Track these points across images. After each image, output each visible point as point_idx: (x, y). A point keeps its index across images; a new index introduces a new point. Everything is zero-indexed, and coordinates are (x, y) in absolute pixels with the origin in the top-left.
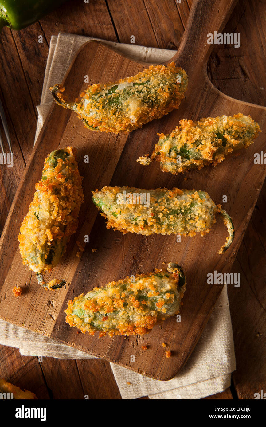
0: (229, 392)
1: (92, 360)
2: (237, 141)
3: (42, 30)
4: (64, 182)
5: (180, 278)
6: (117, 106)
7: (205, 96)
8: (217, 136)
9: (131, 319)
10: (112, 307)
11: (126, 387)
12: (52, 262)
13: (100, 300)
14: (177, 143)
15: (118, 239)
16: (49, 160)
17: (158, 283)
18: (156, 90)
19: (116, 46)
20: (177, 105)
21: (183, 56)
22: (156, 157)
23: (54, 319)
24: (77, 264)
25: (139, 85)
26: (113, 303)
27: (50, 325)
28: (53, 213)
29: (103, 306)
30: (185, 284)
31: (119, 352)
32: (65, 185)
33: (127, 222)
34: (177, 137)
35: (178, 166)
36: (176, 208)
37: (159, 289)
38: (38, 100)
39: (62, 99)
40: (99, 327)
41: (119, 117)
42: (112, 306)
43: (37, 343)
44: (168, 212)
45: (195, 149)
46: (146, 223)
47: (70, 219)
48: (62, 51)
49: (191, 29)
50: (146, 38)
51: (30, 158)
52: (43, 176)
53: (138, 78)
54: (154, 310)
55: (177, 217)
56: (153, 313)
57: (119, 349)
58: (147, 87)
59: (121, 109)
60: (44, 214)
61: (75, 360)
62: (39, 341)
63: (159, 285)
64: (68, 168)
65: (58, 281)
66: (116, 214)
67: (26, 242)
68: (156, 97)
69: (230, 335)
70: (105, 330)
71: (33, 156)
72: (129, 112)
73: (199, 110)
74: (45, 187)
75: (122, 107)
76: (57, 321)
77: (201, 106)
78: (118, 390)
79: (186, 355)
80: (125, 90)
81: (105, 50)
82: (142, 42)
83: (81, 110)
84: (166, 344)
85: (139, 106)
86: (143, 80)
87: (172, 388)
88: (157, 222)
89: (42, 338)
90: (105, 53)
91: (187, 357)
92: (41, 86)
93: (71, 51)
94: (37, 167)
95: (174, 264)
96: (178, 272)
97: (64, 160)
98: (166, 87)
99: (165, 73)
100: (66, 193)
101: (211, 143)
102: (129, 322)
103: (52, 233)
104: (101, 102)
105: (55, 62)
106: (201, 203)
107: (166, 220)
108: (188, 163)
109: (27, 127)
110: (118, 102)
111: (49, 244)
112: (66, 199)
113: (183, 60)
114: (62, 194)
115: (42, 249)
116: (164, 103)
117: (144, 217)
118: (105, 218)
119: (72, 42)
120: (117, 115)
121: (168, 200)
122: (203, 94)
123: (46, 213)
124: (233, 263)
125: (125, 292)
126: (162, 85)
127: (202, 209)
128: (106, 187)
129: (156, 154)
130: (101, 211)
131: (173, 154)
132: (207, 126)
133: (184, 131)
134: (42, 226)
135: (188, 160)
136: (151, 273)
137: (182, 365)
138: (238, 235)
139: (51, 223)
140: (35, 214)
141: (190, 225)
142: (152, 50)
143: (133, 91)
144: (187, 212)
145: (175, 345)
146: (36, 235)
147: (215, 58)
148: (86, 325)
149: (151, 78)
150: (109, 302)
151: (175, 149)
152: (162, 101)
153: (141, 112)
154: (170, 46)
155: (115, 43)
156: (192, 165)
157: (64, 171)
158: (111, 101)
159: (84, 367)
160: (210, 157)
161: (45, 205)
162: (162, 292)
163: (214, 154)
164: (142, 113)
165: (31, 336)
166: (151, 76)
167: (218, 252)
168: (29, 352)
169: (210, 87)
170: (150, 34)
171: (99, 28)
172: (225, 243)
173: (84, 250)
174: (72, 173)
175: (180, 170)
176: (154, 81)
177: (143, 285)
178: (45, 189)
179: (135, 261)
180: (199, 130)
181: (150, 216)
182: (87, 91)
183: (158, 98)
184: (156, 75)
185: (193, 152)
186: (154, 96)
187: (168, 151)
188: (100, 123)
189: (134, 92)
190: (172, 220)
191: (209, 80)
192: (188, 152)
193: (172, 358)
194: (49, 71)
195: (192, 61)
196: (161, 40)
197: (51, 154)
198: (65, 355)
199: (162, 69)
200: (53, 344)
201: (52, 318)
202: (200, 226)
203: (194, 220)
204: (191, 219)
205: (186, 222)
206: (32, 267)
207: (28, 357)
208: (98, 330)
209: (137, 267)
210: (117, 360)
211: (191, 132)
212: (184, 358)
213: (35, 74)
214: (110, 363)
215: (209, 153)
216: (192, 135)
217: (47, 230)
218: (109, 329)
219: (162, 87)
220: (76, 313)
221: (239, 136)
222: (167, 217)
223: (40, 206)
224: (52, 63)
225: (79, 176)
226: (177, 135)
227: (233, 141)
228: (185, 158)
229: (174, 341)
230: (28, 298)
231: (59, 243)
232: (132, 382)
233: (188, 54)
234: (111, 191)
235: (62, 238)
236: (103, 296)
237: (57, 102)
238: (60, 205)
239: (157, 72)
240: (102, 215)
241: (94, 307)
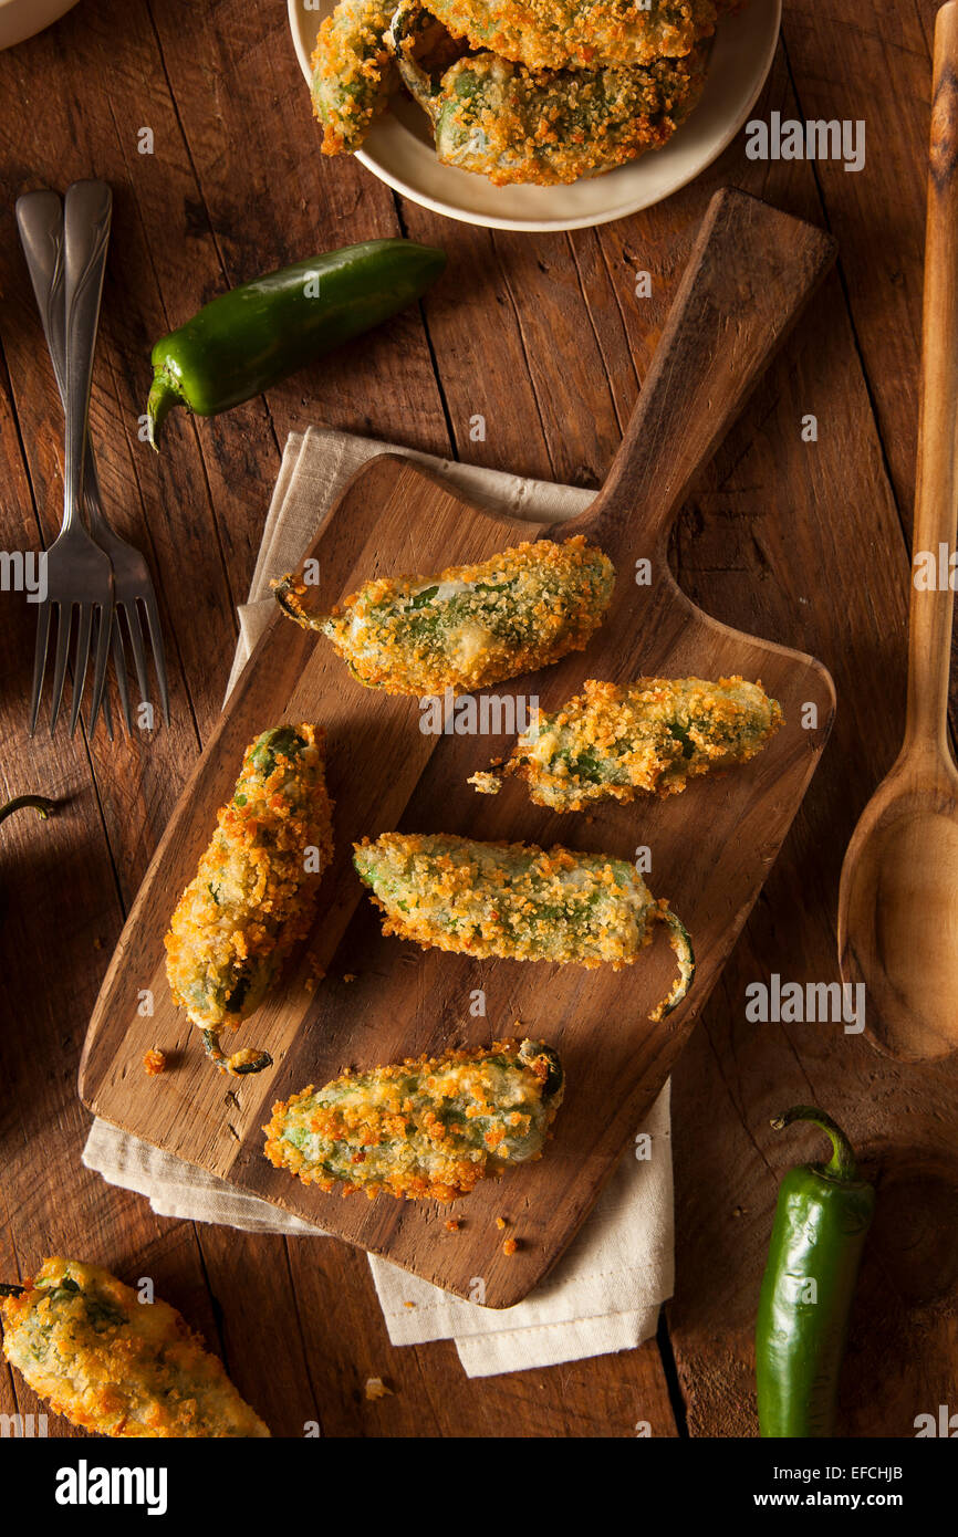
0: (654, 1345)
1: (325, 1238)
2: (718, 749)
3: (268, 413)
4: (287, 817)
5: (549, 1073)
6: (431, 641)
7: (656, 616)
8: (670, 732)
9: (423, 1166)
10: (378, 1133)
11: (402, 1314)
12: (243, 1008)
13: (350, 1113)
14: (571, 743)
15: (411, 954)
16: (255, 753)
17: (494, 1084)
18: (531, 608)
19: (447, 471)
20: (580, 644)
21: (609, 511)
22: (518, 769)
23: (237, 1137)
24: (305, 1007)
25: (491, 589)
26: (380, 1123)
27: (228, 1151)
28: (254, 892)
29: (356, 1128)
30: (562, 1090)
31: (389, 1231)
32: (288, 825)
33: (433, 927)
34: (572, 725)
35: (571, 796)
36: (555, 905)
37: (496, 1098)
38: (244, 589)
39: (299, 608)
40: (343, 1174)
41: (435, 666)
42: (378, 1129)
43: (193, 1189)
44: (534, 911)
45: (613, 759)
46: (478, 931)
47: (294, 907)
48: (312, 474)
49: (636, 445)
50: (524, 453)
51: (212, 735)
52: (238, 794)
53: (488, 573)
54: (478, 1147)
55: (555, 927)
56: (476, 1155)
57: (391, 1225)
58: (509, 597)
59: (440, 649)
60: (232, 891)
61: (284, 1236)
62: (198, 1185)
63: (496, 1090)
64: (301, 781)
65: (254, 1055)
66: (406, 905)
67: (182, 954)
68: (530, 625)
69: (667, 1210)
70: (357, 1182)
71: (219, 734)
72: (459, 658)
73: (638, 651)
74: (238, 826)
75: (443, 643)
76: (246, 1141)
77: (643, 639)
78: (382, 1316)
79: (552, 1252)
80: (454, 601)
81: (418, 482)
82: (514, 462)
83: (342, 638)
84: (506, 1220)
85: (486, 645)
86: (502, 579)
87: (513, 1326)
88: (504, 934)
89: (207, 1179)
90: (418, 490)
91: (554, 1257)
92: (254, 553)
93: (335, 475)
94: (227, 761)
95: (535, 1046)
96: (547, 1060)
97: (291, 759)
98: (555, 601)
99: (557, 566)
100: (289, 843)
101: (656, 749)
102: (415, 1168)
103: (248, 940)
104: (392, 628)
105: (293, 500)
106: (617, 897)
107: (528, 931)
108: (594, 791)
109: (212, 653)
110: (434, 630)
111: (237, 965)
112: (288, 858)
113: (609, 521)
114: (280, 847)
115: (219, 976)
116: (548, 640)
117: (474, 918)
118: (381, 910)
119: (339, 453)
120: (429, 662)
121: (536, 880)
122: (651, 610)
123: (236, 889)
124: (688, 1035)
125: (413, 1097)
126: (546, 595)
127: (617, 911)
128: (389, 834)
129: (518, 761)
130: (370, 892)
131: (560, 768)
132: (650, 703)
133: (592, 712)
134: (225, 921)
135: (595, 786)
136: (482, 1053)
137: (541, 1277)
138: (707, 967)
139: (246, 914)
140: (210, 887)
141: (587, 945)
142: (535, 485)
143: (473, 605)
144: (581, 915)
145: (529, 1224)
146: (208, 942)
147: (691, 514)
148: (314, 1166)
149: (522, 576)
150: (371, 1119)
151: (564, 755)
152: (542, 634)
153: (488, 660)
154: (581, 477)
155: (444, 461)
156: (605, 795)
157: (288, 787)
158: (416, 627)
159: (303, 1252)
160: (649, 784)
161: (235, 870)
162: (502, 1108)
163: (660, 777)
164: (491, 662)
165: (182, 1170)
166: (523, 570)
167: (651, 1014)
168: (173, 1208)
169: (671, 595)
170: (535, 442)
171: (408, 416)
172: (670, 995)
173: (324, 975)
174: (309, 794)
175: (575, 806)
176: (527, 583)
177: (457, 1086)
178: (239, 833)
179: (448, 1012)
180: (628, 713)
181: (489, 919)
182: (362, 595)
183: (535, 627)
184: (535, 569)
185: (609, 767)
186: (526, 622)
187: (547, 760)
188: (388, 675)
189: (477, 609)
190: (542, 933)
191: (670, 575)
192: (598, 765)
193: (516, 1256)
194: (275, 522)
195: (632, 525)
196: (560, 460)
197: (263, 739)
198: (259, 1222)
199: (551, 554)
200: (233, 1194)
201: (234, 1133)
202: (609, 949)
203: (596, 936)
204: (589, 933)
205: (576, 938)
206: (193, 1016)
207: (170, 1219)
208: (341, 1179)
209: (453, 1027)
210: (385, 1250)
211: (608, 716)
212: (548, 1260)
213: (240, 522)
214: (368, 1253)
215: (648, 773)
216: (610, 724)
217: (236, 933)
218: (368, 1181)
219: (545, 601)
220: (290, 1137)
221: (726, 736)
222: (531, 924)
223: (225, 870)
224: (286, 501)
225: (326, 799)
226: (575, 720)
227: (709, 748)
228: (587, 779)
229: (526, 1215)
230: (180, 1079)
231: (262, 963)
232: (416, 1301)
233: (624, 507)
234: (399, 846)
235: (271, 953)
236: (358, 1102)
237: (286, 614)
238: (271, 871)
239: (538, 561)
240: (373, 901)
241: (336, 1129)
